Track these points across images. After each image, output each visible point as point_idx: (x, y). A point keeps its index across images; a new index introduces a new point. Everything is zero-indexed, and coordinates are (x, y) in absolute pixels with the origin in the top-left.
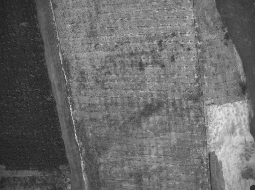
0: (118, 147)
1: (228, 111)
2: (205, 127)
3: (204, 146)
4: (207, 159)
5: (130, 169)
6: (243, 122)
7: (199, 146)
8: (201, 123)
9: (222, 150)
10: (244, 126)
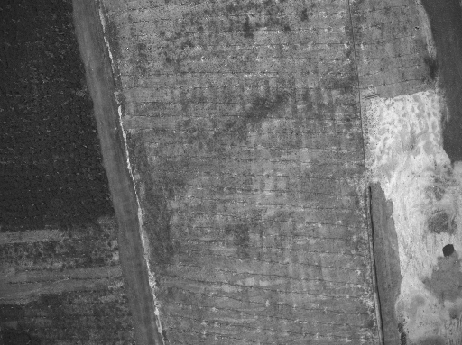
0: (205, 179)
1: (403, 108)
2: (362, 138)
3: (360, 172)
4: (366, 197)
5: (227, 219)
6: (430, 130)
7: (351, 173)
8: (354, 130)
9: (394, 179)
10: (432, 137)
